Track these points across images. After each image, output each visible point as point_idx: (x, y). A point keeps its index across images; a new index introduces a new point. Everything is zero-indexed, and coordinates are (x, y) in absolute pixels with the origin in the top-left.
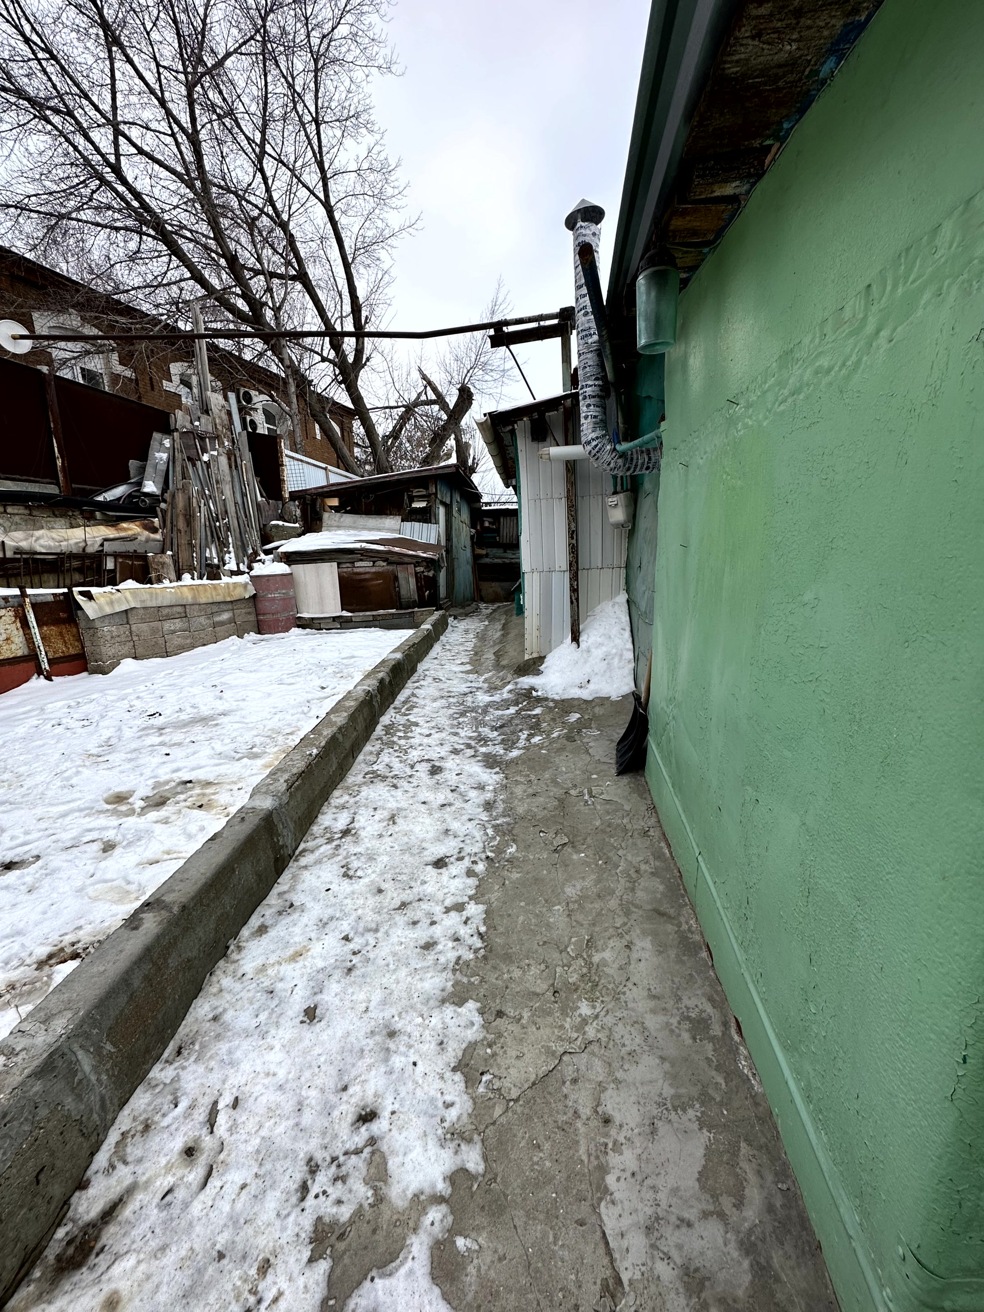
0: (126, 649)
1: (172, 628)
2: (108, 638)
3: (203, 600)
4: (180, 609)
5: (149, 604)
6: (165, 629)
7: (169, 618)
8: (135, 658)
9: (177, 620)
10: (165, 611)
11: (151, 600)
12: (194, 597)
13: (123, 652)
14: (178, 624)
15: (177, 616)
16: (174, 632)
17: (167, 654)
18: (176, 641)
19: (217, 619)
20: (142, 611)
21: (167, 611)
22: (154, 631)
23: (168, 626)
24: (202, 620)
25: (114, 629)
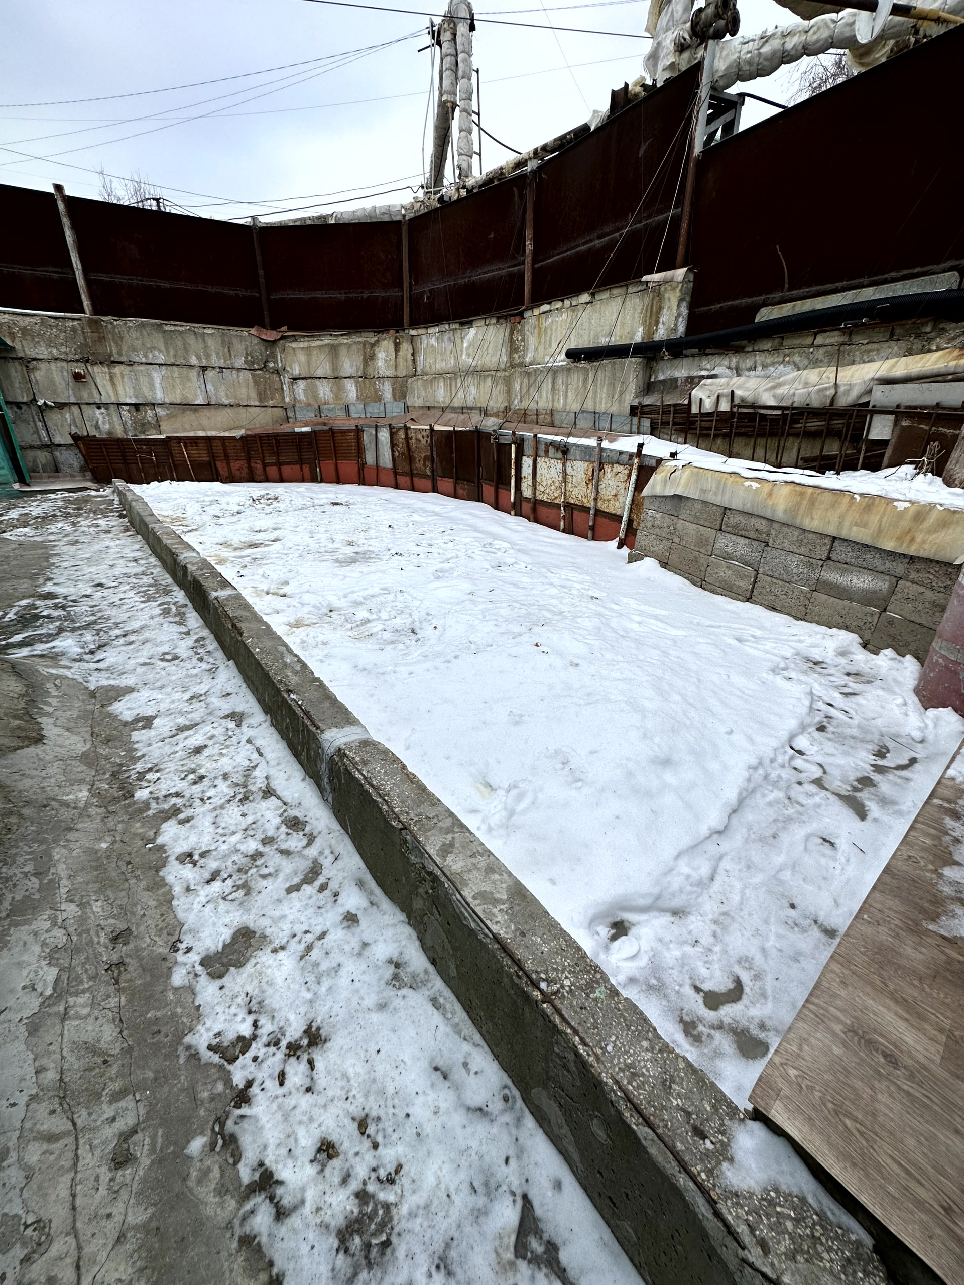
0: (660, 548)
1: (729, 550)
2: (649, 525)
3: (814, 523)
4: (761, 525)
5: (711, 498)
6: (717, 546)
7: (737, 531)
8: (664, 565)
9: (742, 541)
10: (733, 519)
11: (716, 494)
12: (793, 510)
13: (656, 549)
14: (740, 546)
15: (752, 534)
16: (727, 557)
17: (701, 583)
18: (724, 573)
19: (832, 576)
20: (698, 506)
21: (738, 519)
22: (702, 542)
23: (725, 542)
24: (794, 564)
25: (659, 515)
